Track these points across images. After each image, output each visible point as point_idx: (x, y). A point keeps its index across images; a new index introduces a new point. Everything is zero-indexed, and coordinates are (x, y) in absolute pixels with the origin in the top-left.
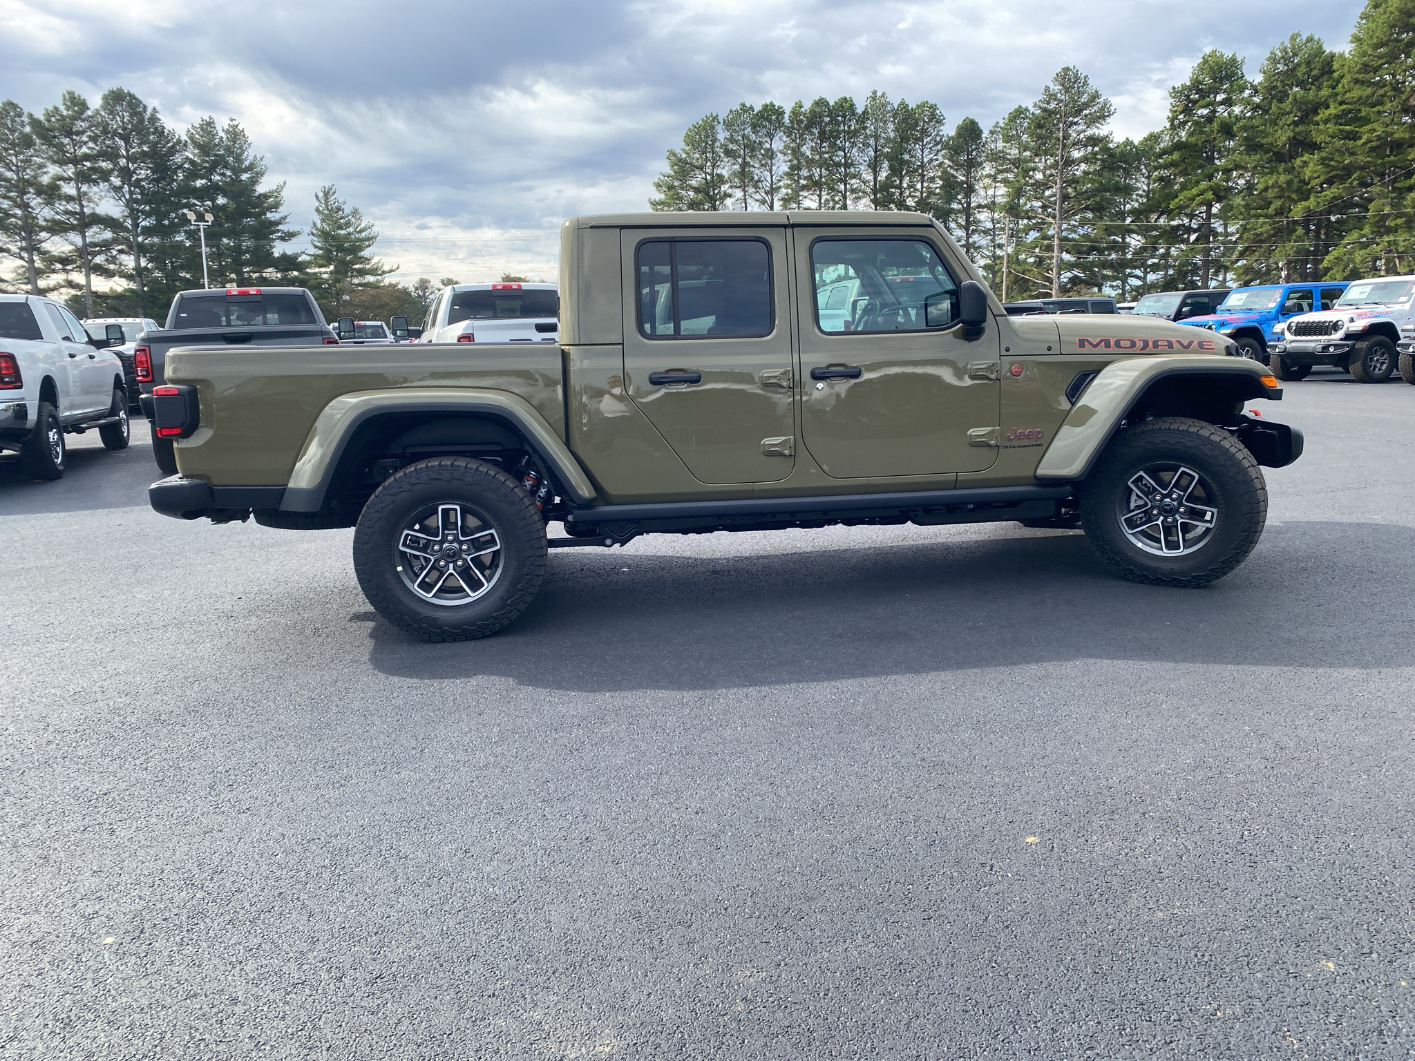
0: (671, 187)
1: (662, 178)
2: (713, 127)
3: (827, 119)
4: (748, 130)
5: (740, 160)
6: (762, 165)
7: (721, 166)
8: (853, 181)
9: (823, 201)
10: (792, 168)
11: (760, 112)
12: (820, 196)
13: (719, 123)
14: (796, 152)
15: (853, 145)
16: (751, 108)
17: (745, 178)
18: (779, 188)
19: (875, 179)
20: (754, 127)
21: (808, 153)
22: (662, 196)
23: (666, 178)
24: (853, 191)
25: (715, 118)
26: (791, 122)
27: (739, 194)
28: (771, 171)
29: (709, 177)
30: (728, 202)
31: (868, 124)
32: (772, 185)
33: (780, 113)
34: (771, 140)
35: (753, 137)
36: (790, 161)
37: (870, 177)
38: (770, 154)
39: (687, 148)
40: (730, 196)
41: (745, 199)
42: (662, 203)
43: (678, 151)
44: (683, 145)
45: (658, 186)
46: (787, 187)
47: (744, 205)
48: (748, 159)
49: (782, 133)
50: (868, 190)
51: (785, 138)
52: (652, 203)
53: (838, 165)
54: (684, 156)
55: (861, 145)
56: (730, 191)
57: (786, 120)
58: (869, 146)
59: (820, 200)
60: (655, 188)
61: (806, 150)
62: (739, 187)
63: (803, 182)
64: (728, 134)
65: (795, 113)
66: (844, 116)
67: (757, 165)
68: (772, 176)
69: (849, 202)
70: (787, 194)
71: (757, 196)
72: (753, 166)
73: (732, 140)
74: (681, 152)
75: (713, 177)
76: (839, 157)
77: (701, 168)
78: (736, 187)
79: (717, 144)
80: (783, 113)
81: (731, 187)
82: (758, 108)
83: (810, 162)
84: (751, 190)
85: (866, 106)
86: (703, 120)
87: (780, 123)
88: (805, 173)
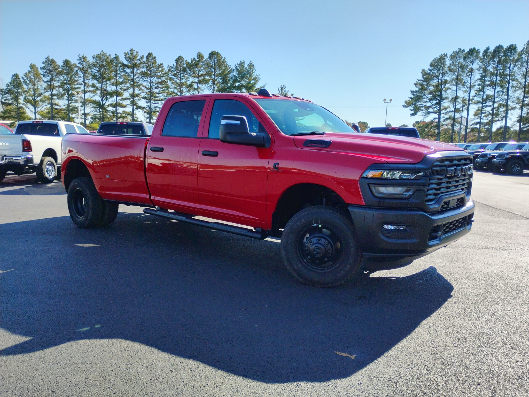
0: (421, 85)
1: (418, 81)
2: (444, 59)
3: (502, 54)
4: (462, 60)
5: (456, 74)
6: (467, 75)
7: (447, 76)
8: (514, 82)
9: (496, 91)
10: (482, 77)
11: (468, 52)
12: (495, 89)
13: (447, 57)
14: (485, 70)
15: (515, 66)
16: (464, 50)
17: (458, 81)
18: (475, 85)
19: (525, 82)
20: (465, 58)
21: (491, 70)
22: (417, 89)
23: (420, 81)
24: (512, 87)
25: (445, 55)
26: (484, 56)
27: (454, 88)
28: (471, 78)
29: (440, 81)
30: (449, 91)
31: (523, 56)
32: (470, 84)
33: (478, 52)
34: (472, 64)
35: (464, 63)
36: (481, 74)
37: (523, 81)
38: (472, 70)
39: (431, 68)
40: (450, 89)
41: (457, 90)
42: (416, 92)
43: (426, 69)
44: (429, 67)
45: (416, 84)
46: (479, 85)
47: (455, 93)
48: (460, 73)
49: (478, 61)
50: (521, 87)
51: (480, 63)
52: (412, 92)
53: (506, 75)
54: (429, 72)
55: (519, 66)
56: (450, 87)
57: (481, 55)
58: (523, 66)
59: (495, 91)
60: (414, 85)
61: (491, 68)
62: (455, 85)
63: (488, 83)
64: (451, 62)
65: (486, 52)
66: (511, 53)
67: (465, 75)
68: (471, 80)
69: (510, 92)
70: (479, 88)
71: (464, 89)
72: (463, 76)
73: (453, 64)
74: (428, 70)
75: (442, 81)
76: (507, 72)
77: (437, 77)
78: (453, 85)
79: (446, 66)
80: (480, 52)
81: (451, 85)
82: (467, 50)
83: (493, 74)
84: (460, 86)
85: (524, 48)
86: (440, 56)
87: (477, 56)
88: (488, 79)
